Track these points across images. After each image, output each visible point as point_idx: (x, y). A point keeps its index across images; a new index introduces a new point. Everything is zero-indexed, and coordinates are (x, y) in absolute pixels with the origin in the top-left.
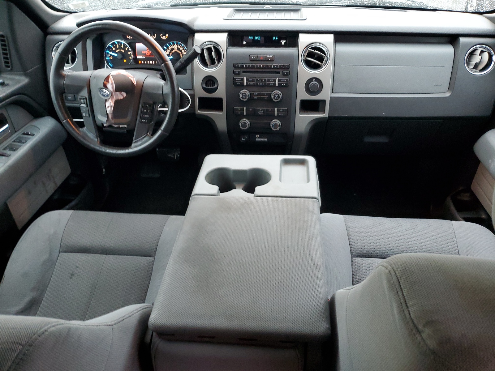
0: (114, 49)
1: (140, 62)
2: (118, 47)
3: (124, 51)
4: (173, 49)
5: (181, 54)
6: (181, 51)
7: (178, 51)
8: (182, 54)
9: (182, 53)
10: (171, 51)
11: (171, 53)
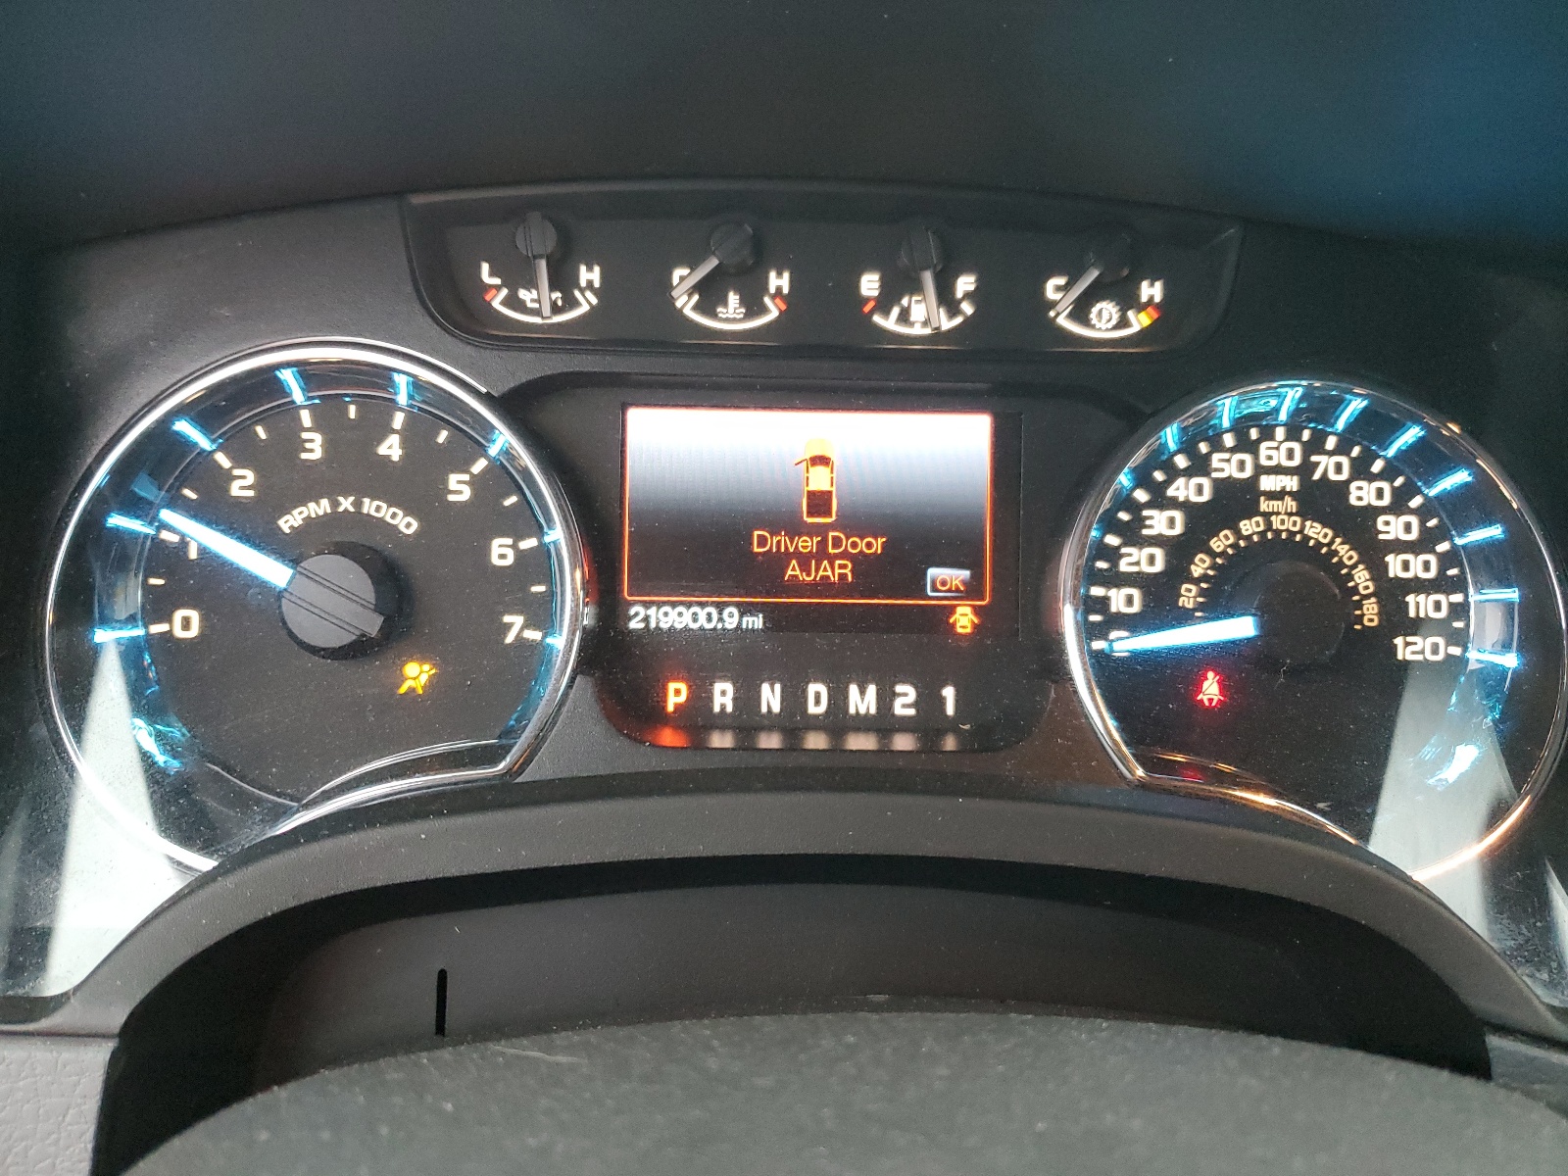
0: (243, 484)
1: (676, 694)
2: (314, 447)
3: (407, 524)
4: (1237, 500)
5: (1362, 577)
6: (1358, 526)
7: (1316, 531)
8: (1378, 570)
9: (1373, 552)
10: (1203, 521)
11: (1200, 566)
